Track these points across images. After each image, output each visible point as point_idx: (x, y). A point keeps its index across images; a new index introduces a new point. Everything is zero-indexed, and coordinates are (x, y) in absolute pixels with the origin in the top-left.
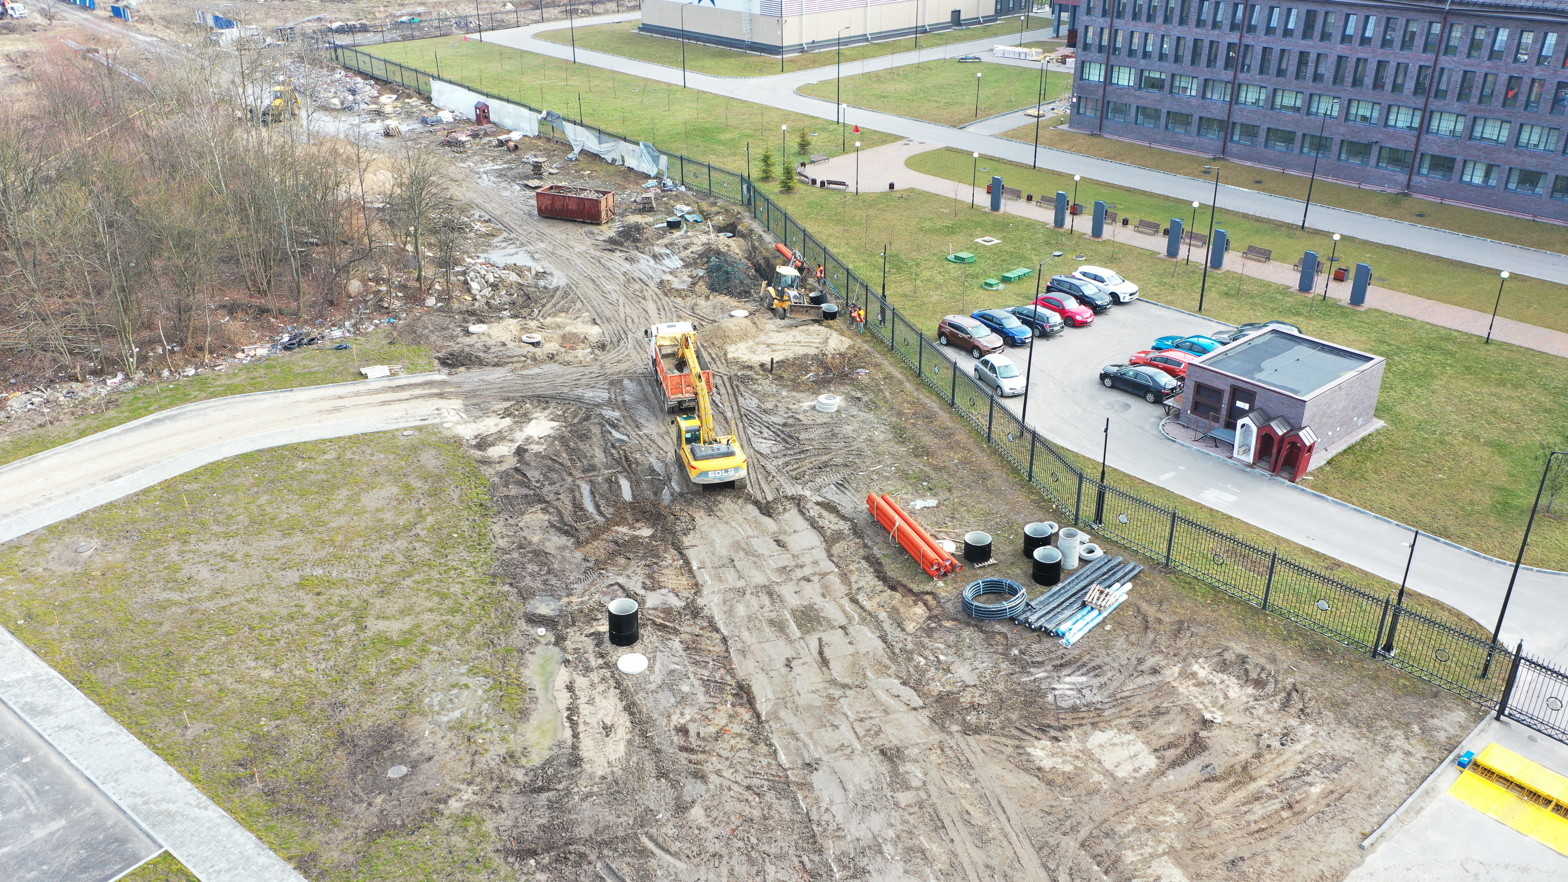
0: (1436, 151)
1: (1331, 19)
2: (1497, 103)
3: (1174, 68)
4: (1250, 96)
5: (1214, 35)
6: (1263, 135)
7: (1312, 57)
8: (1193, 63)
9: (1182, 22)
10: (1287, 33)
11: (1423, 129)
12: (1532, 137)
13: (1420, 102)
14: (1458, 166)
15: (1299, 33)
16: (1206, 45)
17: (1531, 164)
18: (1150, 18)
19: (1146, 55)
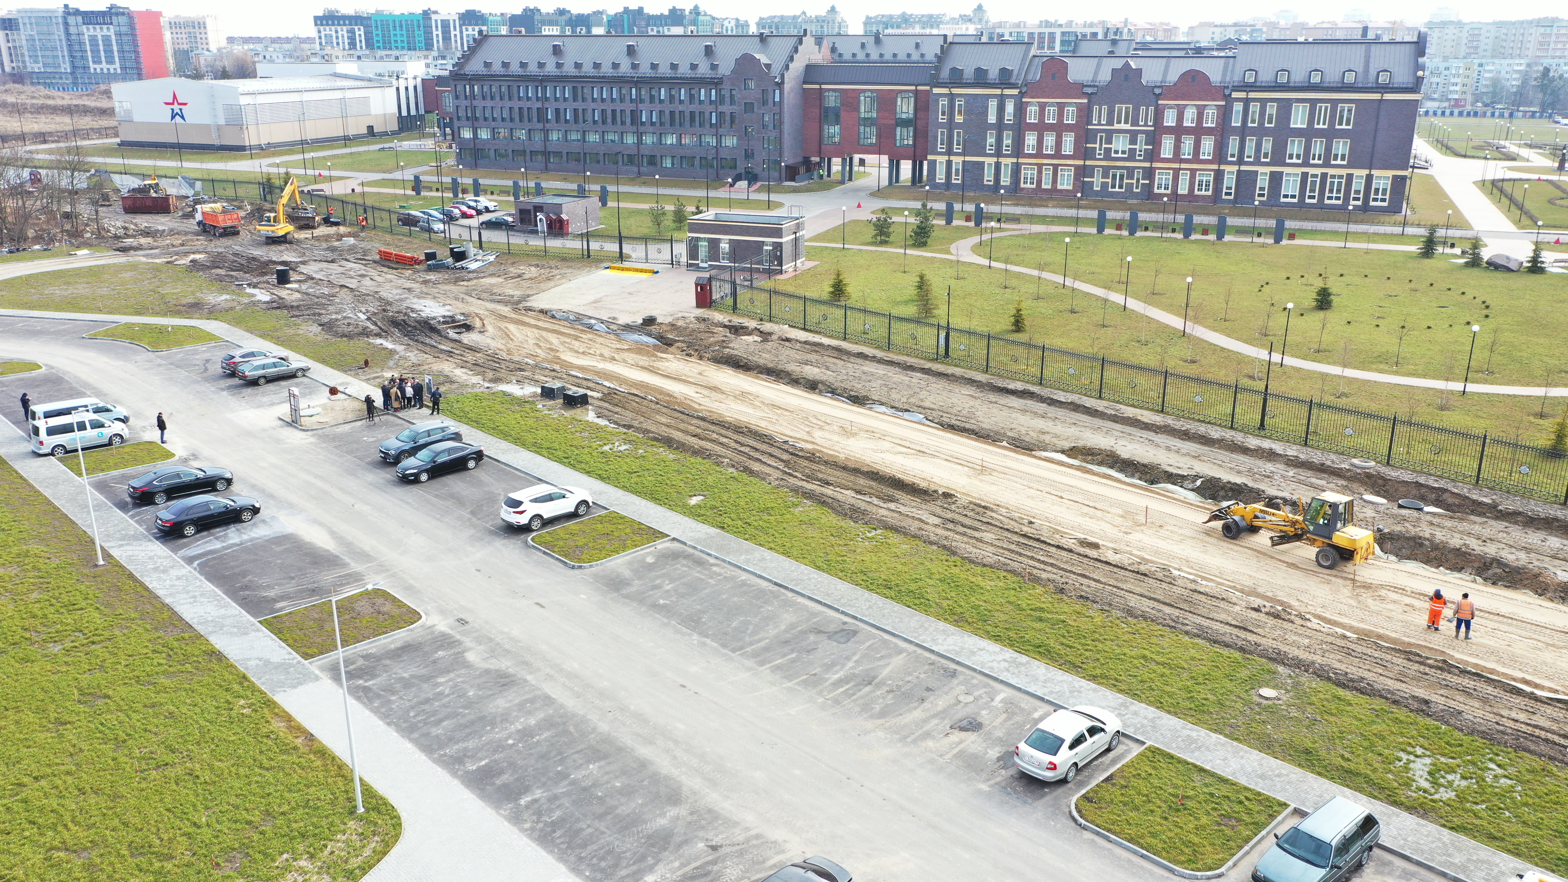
0: (647, 153)
1: (585, 91)
2: (668, 125)
3: (511, 125)
4: (554, 136)
5: (529, 104)
6: (565, 156)
7: (580, 111)
8: (521, 121)
9: (510, 99)
10: (565, 99)
11: (640, 141)
12: (686, 140)
13: (634, 129)
14: (659, 159)
15: (571, 99)
16: (526, 110)
17: (689, 153)
18: (492, 98)
19: (494, 119)
